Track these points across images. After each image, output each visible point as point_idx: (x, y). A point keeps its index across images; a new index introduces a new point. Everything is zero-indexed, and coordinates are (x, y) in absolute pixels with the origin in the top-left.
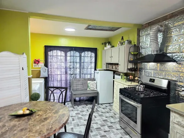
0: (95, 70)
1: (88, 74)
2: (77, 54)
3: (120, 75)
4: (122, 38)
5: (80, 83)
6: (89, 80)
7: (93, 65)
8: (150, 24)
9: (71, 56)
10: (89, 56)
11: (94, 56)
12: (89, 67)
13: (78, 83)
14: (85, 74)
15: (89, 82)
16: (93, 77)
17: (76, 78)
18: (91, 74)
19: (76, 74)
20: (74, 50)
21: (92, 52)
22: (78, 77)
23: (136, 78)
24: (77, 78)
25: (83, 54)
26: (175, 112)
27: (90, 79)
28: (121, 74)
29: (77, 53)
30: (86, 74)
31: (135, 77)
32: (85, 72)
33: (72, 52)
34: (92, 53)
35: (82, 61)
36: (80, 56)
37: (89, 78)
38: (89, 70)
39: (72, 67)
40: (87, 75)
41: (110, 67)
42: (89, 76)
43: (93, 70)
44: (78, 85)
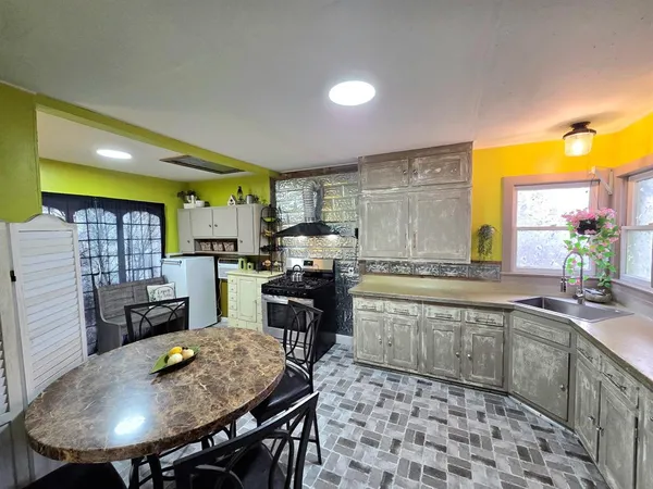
0: (163, 256)
1: (144, 269)
2: (110, 217)
3: (236, 262)
4: (240, 191)
5: (125, 296)
6: (151, 284)
7: (157, 245)
8: (295, 175)
9: (88, 223)
10: (145, 222)
11: (158, 223)
12: (147, 251)
13: (118, 297)
14: (134, 270)
15: (150, 288)
16: (158, 275)
17: (109, 283)
18: (151, 268)
19: (109, 273)
20: (99, 207)
21: (150, 212)
22: (115, 279)
23: (276, 264)
24: (112, 282)
25: (126, 218)
26: (359, 296)
27: (153, 281)
28: (240, 260)
29: (107, 213)
30: (138, 270)
31: (273, 262)
32: (135, 265)
33: (91, 212)
34: (152, 216)
35: (126, 237)
36: (119, 224)
37: (147, 278)
38: (147, 257)
39: (93, 254)
40: (141, 272)
41: (206, 248)
42: (148, 275)
43: (158, 257)
44: (118, 302)
